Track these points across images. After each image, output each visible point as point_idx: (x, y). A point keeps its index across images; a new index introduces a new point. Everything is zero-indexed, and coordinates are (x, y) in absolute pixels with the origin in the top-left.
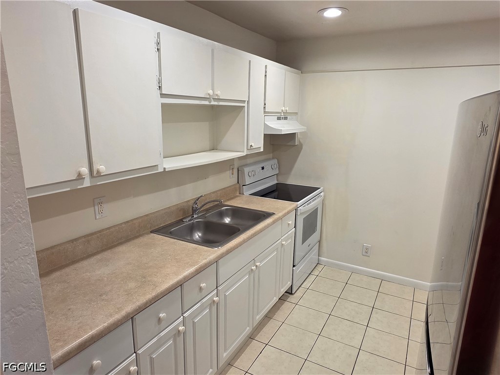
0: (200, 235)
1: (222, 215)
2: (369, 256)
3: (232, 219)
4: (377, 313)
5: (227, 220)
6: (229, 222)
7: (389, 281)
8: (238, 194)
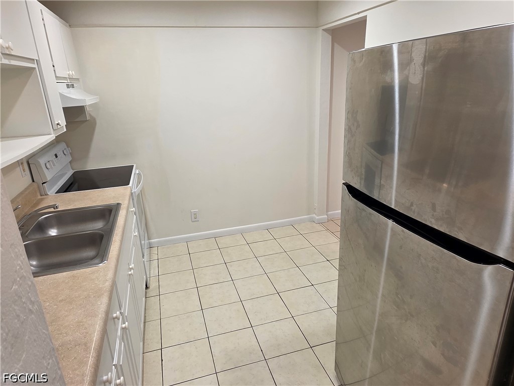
0: (34, 263)
1: (42, 227)
2: (198, 221)
3: (58, 229)
4: (231, 266)
5: (53, 232)
6: (57, 233)
7: (221, 236)
8: (40, 197)
